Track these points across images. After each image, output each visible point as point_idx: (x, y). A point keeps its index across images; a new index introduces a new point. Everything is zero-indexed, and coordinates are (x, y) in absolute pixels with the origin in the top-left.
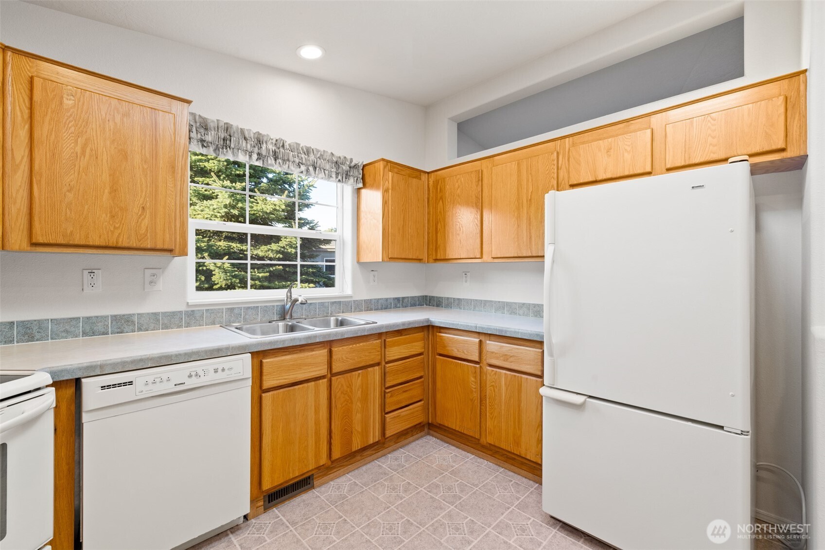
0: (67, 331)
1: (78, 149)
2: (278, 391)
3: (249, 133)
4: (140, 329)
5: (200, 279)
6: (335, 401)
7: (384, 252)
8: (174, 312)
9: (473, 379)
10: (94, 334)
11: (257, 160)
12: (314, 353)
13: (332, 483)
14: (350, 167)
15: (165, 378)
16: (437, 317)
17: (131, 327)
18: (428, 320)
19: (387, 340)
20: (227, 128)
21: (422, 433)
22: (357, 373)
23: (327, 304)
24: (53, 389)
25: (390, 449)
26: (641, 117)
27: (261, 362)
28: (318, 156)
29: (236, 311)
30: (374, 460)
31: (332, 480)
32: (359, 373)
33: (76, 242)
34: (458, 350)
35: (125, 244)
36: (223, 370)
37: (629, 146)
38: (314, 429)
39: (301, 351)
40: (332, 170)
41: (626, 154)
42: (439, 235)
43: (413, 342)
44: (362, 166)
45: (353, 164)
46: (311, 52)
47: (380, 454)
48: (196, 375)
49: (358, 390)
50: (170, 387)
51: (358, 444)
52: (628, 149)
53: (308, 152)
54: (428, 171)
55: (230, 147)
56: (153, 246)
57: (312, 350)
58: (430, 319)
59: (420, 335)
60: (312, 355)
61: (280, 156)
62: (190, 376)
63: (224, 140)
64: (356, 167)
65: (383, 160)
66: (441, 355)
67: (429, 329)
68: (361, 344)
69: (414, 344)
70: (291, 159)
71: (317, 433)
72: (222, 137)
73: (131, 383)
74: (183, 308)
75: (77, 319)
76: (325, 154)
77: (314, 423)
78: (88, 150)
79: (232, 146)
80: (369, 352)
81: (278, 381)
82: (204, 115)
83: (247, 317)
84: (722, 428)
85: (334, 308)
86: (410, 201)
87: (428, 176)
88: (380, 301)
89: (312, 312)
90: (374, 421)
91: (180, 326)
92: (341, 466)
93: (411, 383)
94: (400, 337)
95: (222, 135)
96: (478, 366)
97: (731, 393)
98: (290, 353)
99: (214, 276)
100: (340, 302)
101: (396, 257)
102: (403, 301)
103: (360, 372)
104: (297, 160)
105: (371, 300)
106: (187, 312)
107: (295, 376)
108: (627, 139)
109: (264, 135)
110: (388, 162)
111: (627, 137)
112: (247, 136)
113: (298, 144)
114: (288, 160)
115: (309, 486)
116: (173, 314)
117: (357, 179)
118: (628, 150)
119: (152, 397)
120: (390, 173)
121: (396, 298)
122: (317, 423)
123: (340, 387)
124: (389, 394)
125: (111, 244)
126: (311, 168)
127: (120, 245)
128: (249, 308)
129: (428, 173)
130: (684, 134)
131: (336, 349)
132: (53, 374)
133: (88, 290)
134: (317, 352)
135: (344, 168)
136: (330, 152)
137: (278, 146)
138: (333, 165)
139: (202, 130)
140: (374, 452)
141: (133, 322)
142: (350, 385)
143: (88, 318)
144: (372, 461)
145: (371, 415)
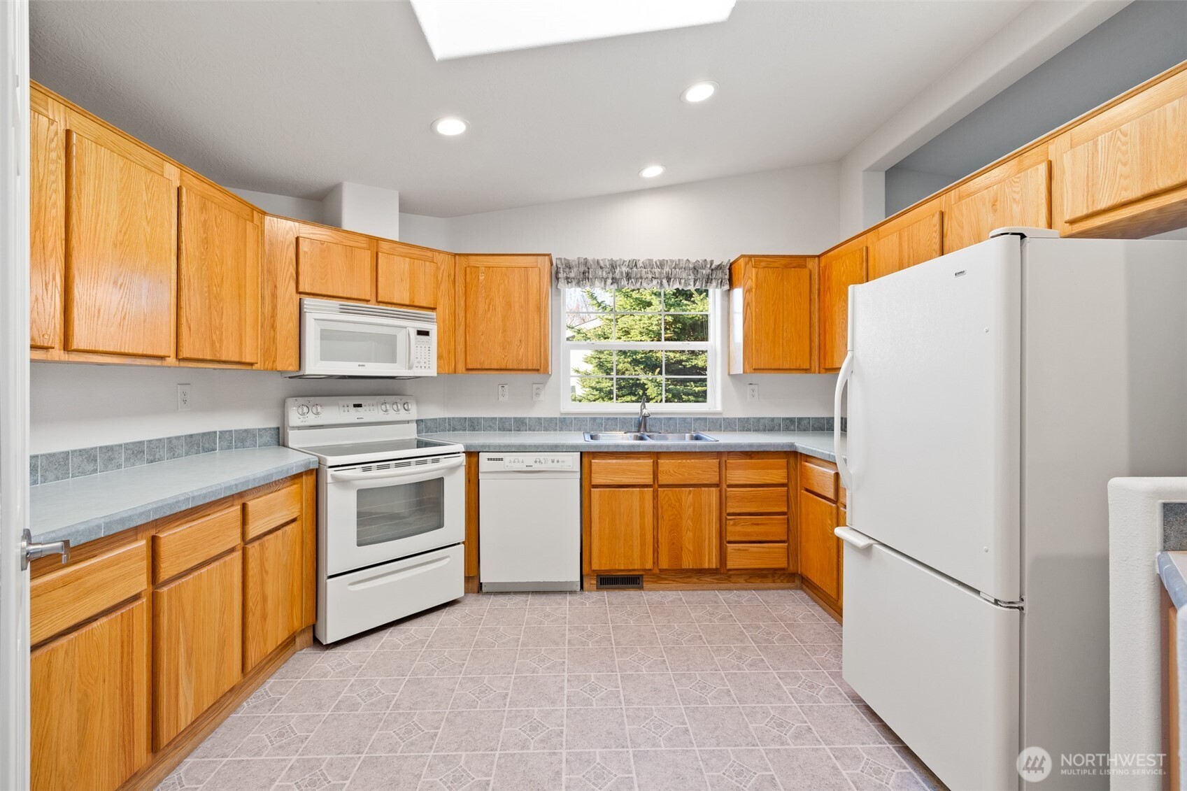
0: (490, 426)
1: (486, 307)
2: (605, 489)
3: (604, 262)
4: (530, 430)
5: (638, 394)
6: (662, 513)
7: (746, 362)
8: (551, 418)
9: (829, 522)
10: (504, 430)
11: (612, 284)
12: (639, 461)
13: (661, 592)
14: (712, 270)
15: (521, 460)
16: (804, 443)
17: (525, 427)
18: (792, 445)
19: (728, 461)
20: (586, 262)
21: (791, 585)
22: (687, 489)
23: (689, 420)
24: (464, 454)
25: (738, 585)
26: (1035, 146)
27: (591, 463)
28: (673, 266)
29: (598, 421)
30: (714, 590)
31: (663, 589)
32: (690, 491)
33: (486, 367)
34: (818, 486)
35: (511, 367)
36: (558, 462)
37: (1018, 193)
38: (639, 533)
39: (627, 458)
40: (690, 277)
41: (1015, 206)
42: (827, 336)
43: (768, 469)
44: (729, 264)
45: (713, 267)
46: (653, 172)
47: (723, 586)
48: (540, 462)
49: (689, 507)
50: (523, 467)
51: (689, 563)
52: (1017, 197)
53: (661, 265)
54: (818, 254)
55: (588, 278)
56: (526, 368)
57: (639, 459)
58: (796, 444)
59: (783, 462)
60: (637, 463)
61: (633, 275)
62: (536, 462)
63: (583, 273)
64: (720, 267)
65: (743, 256)
66: (807, 490)
67: (793, 456)
68: (693, 461)
69: (770, 471)
70: (644, 275)
71: (643, 536)
72: (582, 271)
73: (502, 459)
74: (558, 416)
75: (495, 418)
76: (681, 262)
77: (639, 527)
78: (491, 306)
79: (590, 276)
80: (705, 471)
81: (605, 481)
82: (567, 258)
83: (607, 426)
84: (978, 592)
85: (697, 424)
86: (785, 298)
87: (819, 260)
88: (762, 421)
89: (672, 427)
90: (709, 546)
91: (555, 430)
92: (674, 581)
93: (766, 517)
94: (750, 461)
95: (582, 269)
96: (834, 505)
97: (985, 547)
98: (617, 458)
99: (648, 391)
100: (706, 419)
101: (762, 367)
102: (799, 423)
103: (691, 489)
104: (650, 276)
105: (748, 418)
106: (561, 418)
107: (619, 479)
108: (1014, 182)
109: (617, 261)
110: (750, 257)
111: (1015, 180)
112: (602, 265)
113: (650, 261)
114: (641, 278)
115: (637, 585)
116: (551, 419)
117: (722, 282)
118: (1017, 200)
119: (514, 471)
120: (754, 269)
121: (787, 419)
122: (642, 527)
123: (667, 498)
124: (731, 522)
125: (503, 368)
126: (665, 281)
127: (508, 368)
128: (609, 419)
129: (819, 256)
130: (1086, 163)
131: (662, 461)
132: (466, 446)
133: (501, 398)
134: (642, 461)
135: (704, 272)
136: (685, 259)
137: (631, 266)
138: (691, 271)
139: (567, 270)
140: (716, 581)
141: (526, 424)
142: (678, 499)
143: (501, 418)
144: (712, 590)
145: (705, 538)
